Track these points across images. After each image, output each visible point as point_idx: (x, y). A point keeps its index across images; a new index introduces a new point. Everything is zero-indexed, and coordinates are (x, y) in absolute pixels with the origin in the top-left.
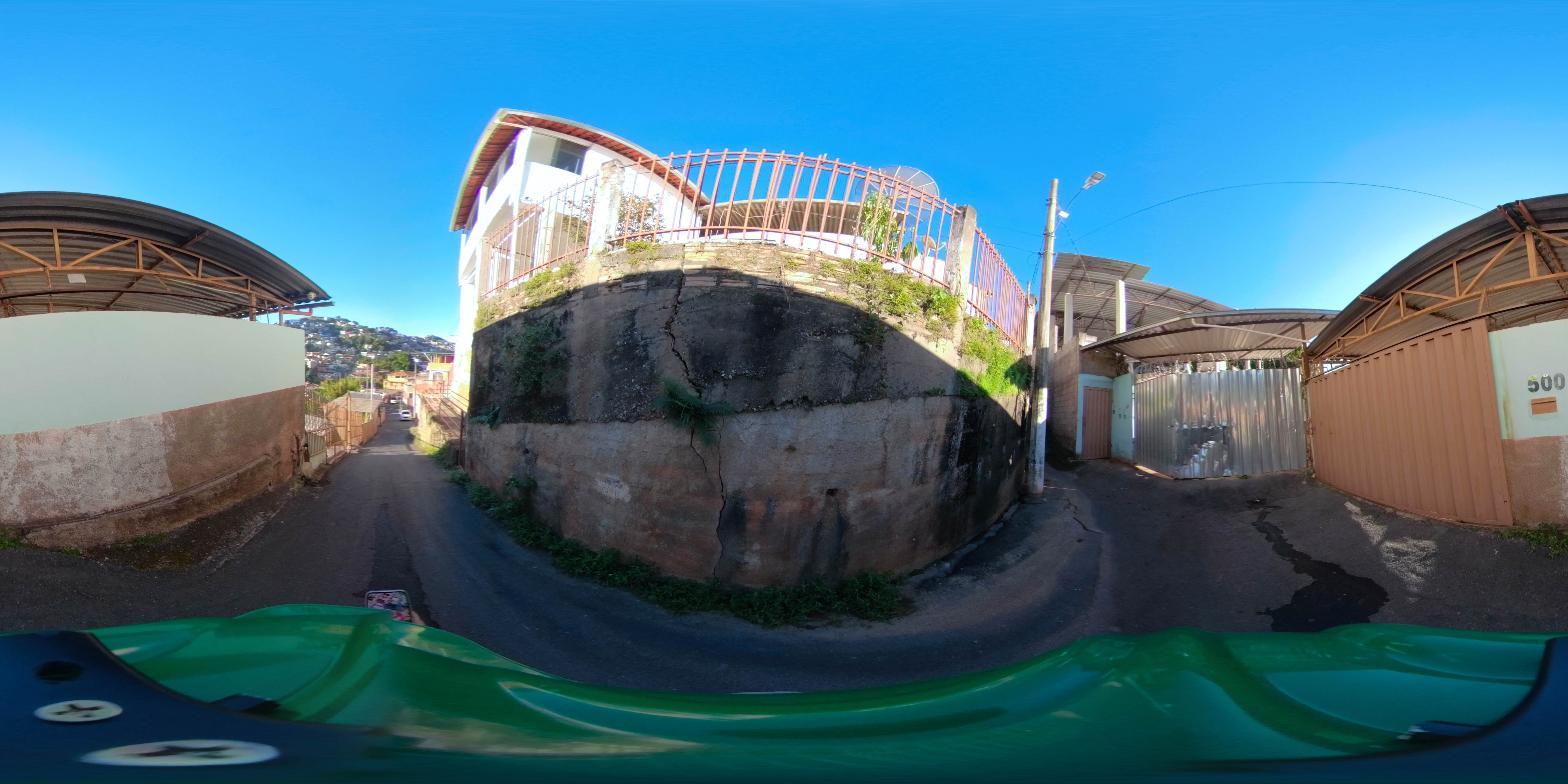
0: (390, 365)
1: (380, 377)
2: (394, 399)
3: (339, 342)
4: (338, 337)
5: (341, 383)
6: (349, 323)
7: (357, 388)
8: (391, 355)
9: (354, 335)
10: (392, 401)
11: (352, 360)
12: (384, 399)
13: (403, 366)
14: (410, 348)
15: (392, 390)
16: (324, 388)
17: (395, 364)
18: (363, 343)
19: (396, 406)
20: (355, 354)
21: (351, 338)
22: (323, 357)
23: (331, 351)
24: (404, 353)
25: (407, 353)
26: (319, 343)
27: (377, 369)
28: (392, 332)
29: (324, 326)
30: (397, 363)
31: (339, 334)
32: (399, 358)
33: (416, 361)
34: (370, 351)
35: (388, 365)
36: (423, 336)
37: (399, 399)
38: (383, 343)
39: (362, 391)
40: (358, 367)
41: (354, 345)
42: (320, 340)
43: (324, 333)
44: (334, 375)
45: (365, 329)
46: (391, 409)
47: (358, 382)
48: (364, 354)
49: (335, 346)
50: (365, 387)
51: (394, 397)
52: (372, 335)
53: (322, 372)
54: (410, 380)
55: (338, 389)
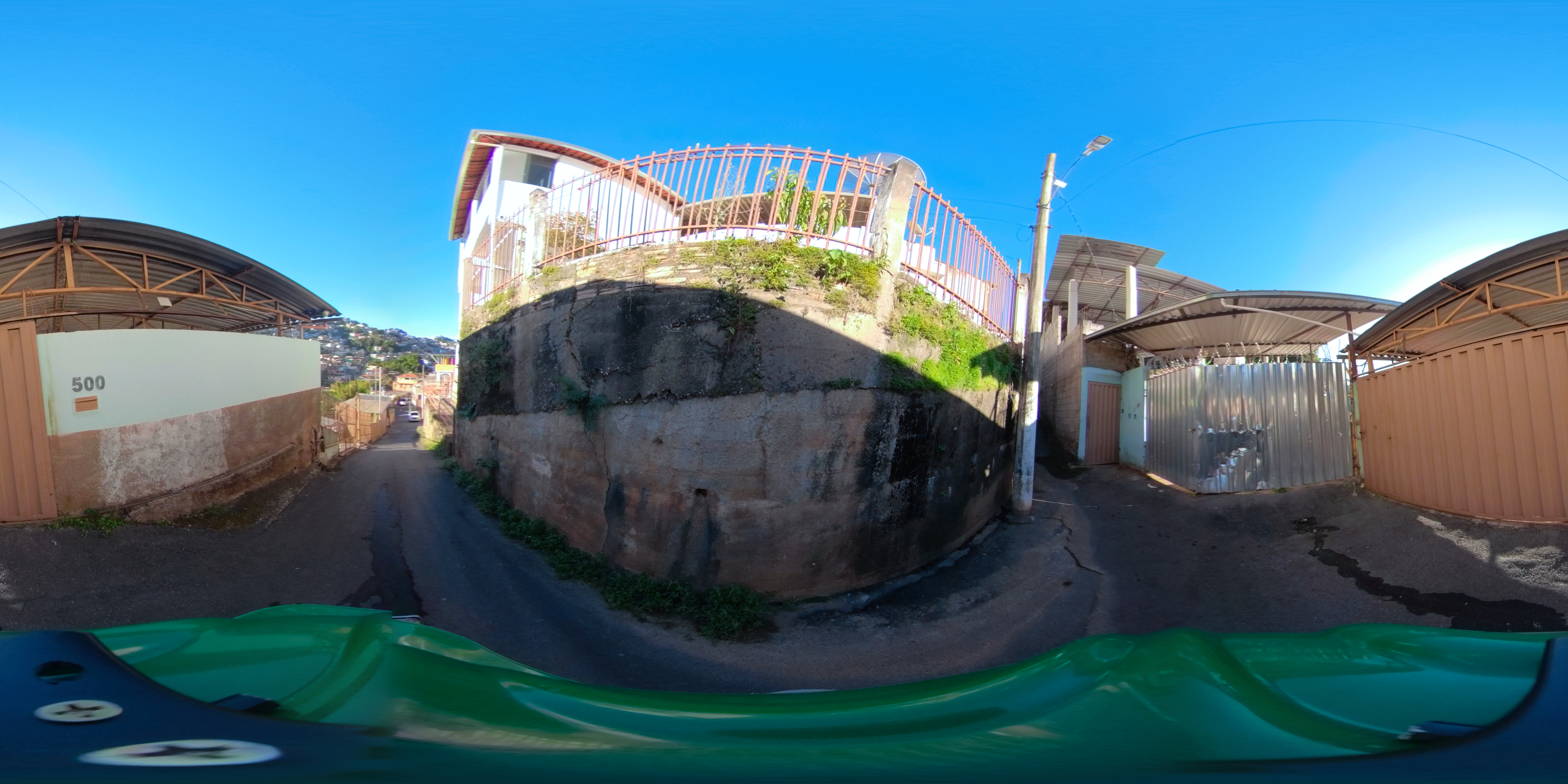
0: (400, 366)
1: (390, 379)
2: (404, 400)
3: (349, 344)
4: (347, 339)
5: (351, 385)
6: (358, 325)
7: (367, 391)
8: (400, 356)
9: (363, 337)
10: (402, 403)
11: (361, 362)
12: (394, 401)
13: (413, 367)
14: (419, 350)
15: (402, 392)
16: (334, 391)
17: (405, 365)
18: (372, 345)
19: (406, 408)
20: (365, 356)
21: (360, 340)
22: (333, 360)
23: (340, 353)
24: (414, 354)
25: (416, 354)
26: (329, 345)
27: (386, 371)
28: (401, 334)
29: (333, 328)
30: (407, 364)
31: (348, 336)
32: (409, 360)
33: (426, 362)
34: (380, 353)
35: (398, 367)
36: (432, 337)
37: (408, 400)
38: (392, 344)
39: (372, 393)
40: (368, 369)
41: (363, 347)
42: (330, 342)
43: (334, 335)
44: (344, 377)
45: (375, 331)
46: (401, 410)
47: (368, 384)
48: (374, 356)
49: (345, 348)
50: (374, 389)
51: (404, 398)
52: (381, 337)
53: (332, 374)
54: (419, 382)
55: (348, 391)
